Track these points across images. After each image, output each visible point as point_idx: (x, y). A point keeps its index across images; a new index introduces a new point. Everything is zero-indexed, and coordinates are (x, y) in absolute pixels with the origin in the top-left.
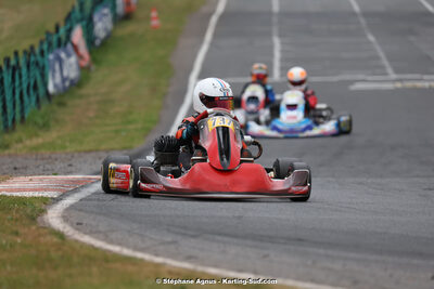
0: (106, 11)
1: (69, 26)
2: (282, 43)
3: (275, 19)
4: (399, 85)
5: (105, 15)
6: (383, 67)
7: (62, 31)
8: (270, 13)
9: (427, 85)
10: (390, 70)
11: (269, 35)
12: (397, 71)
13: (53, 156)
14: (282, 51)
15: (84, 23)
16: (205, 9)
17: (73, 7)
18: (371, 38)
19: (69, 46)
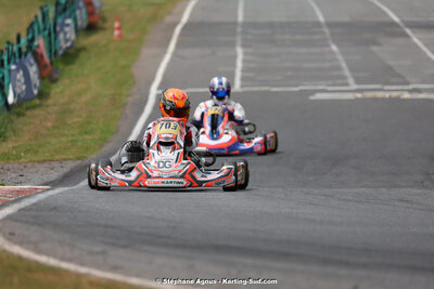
0: (69, 21)
1: (30, 36)
2: (245, 54)
3: (239, 30)
4: (359, 95)
5: (68, 25)
6: (344, 78)
7: (23, 41)
8: (235, 23)
9: (387, 95)
10: (351, 81)
11: (232, 45)
12: (358, 81)
13: (6, 166)
14: (244, 61)
15: (47, 33)
16: (169, 19)
17: (36, 17)
18: (334, 48)
19: (29, 55)
